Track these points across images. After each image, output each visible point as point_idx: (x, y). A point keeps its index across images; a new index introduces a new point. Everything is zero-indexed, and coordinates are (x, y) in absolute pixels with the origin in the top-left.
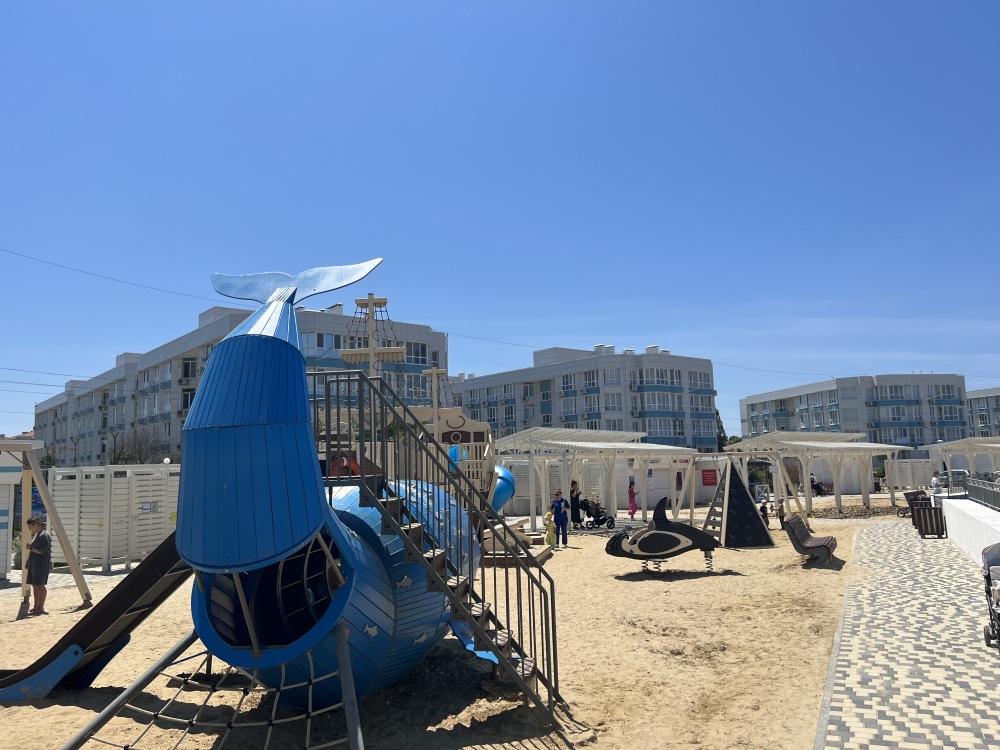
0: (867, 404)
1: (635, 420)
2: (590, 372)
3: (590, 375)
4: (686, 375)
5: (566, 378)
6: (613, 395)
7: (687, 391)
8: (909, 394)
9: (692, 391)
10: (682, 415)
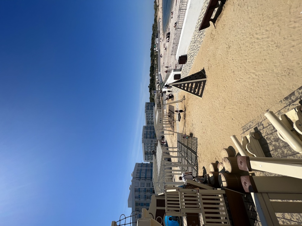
0: (147, 138)
1: (147, 180)
2: (135, 191)
3: (136, 191)
4: (138, 168)
5: (136, 197)
6: (141, 185)
7: (141, 168)
8: (146, 133)
9: (142, 167)
10: (146, 169)
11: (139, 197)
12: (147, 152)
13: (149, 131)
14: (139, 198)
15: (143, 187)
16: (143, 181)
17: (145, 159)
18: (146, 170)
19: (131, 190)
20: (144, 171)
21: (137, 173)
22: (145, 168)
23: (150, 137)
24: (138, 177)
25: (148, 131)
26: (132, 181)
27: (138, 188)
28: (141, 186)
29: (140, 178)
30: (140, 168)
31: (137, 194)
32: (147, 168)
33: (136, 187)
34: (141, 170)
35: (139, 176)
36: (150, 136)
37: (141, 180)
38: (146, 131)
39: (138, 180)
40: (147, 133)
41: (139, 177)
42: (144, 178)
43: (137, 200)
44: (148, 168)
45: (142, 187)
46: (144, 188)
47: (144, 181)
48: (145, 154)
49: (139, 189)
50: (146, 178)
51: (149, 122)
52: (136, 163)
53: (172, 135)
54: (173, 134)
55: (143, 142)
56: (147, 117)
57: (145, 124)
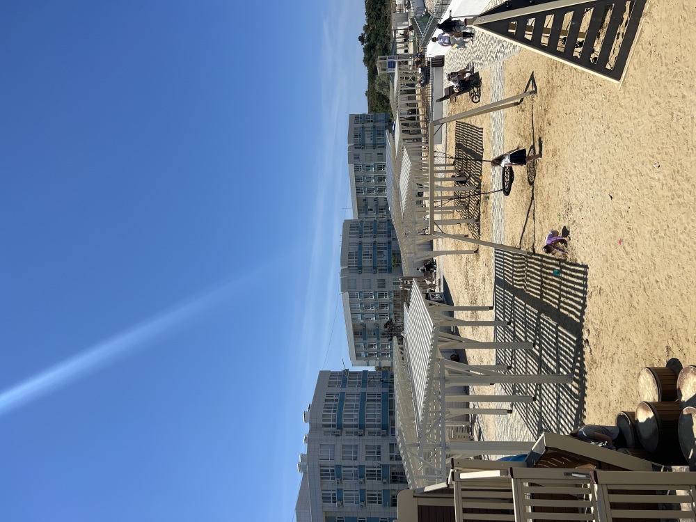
0: (360, 272)
1: (366, 433)
2: (321, 475)
3: (324, 474)
4: (331, 390)
5: (326, 499)
6: (344, 452)
7: (343, 390)
8: (354, 249)
9: (344, 386)
10: (363, 394)
11: (337, 497)
12: (361, 327)
13: (370, 240)
14: (340, 500)
15: (352, 463)
16: (353, 439)
17: (358, 356)
18: (363, 398)
19: (305, 473)
20: (354, 401)
21: (328, 408)
22: (358, 390)
23: (375, 268)
24: (329, 426)
25: (364, 240)
26: (309, 440)
27: (334, 463)
28: (343, 458)
29: (340, 427)
30: (337, 390)
31: (331, 485)
32: (364, 390)
33: (323, 463)
34: (342, 400)
35: (334, 420)
36: (375, 260)
37: (344, 436)
38: (358, 240)
39: (331, 437)
40: (360, 249)
41: (334, 426)
42: (356, 426)
43: (330, 507)
44: (369, 390)
45: (347, 463)
46: (357, 463)
47: (353, 437)
48: (356, 334)
49: (338, 467)
50: (362, 427)
51: (366, 205)
52: (321, 372)
53: (472, 256)
54: (476, 252)
55: (346, 286)
56: (358, 180)
57: (351, 215)
